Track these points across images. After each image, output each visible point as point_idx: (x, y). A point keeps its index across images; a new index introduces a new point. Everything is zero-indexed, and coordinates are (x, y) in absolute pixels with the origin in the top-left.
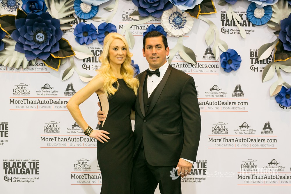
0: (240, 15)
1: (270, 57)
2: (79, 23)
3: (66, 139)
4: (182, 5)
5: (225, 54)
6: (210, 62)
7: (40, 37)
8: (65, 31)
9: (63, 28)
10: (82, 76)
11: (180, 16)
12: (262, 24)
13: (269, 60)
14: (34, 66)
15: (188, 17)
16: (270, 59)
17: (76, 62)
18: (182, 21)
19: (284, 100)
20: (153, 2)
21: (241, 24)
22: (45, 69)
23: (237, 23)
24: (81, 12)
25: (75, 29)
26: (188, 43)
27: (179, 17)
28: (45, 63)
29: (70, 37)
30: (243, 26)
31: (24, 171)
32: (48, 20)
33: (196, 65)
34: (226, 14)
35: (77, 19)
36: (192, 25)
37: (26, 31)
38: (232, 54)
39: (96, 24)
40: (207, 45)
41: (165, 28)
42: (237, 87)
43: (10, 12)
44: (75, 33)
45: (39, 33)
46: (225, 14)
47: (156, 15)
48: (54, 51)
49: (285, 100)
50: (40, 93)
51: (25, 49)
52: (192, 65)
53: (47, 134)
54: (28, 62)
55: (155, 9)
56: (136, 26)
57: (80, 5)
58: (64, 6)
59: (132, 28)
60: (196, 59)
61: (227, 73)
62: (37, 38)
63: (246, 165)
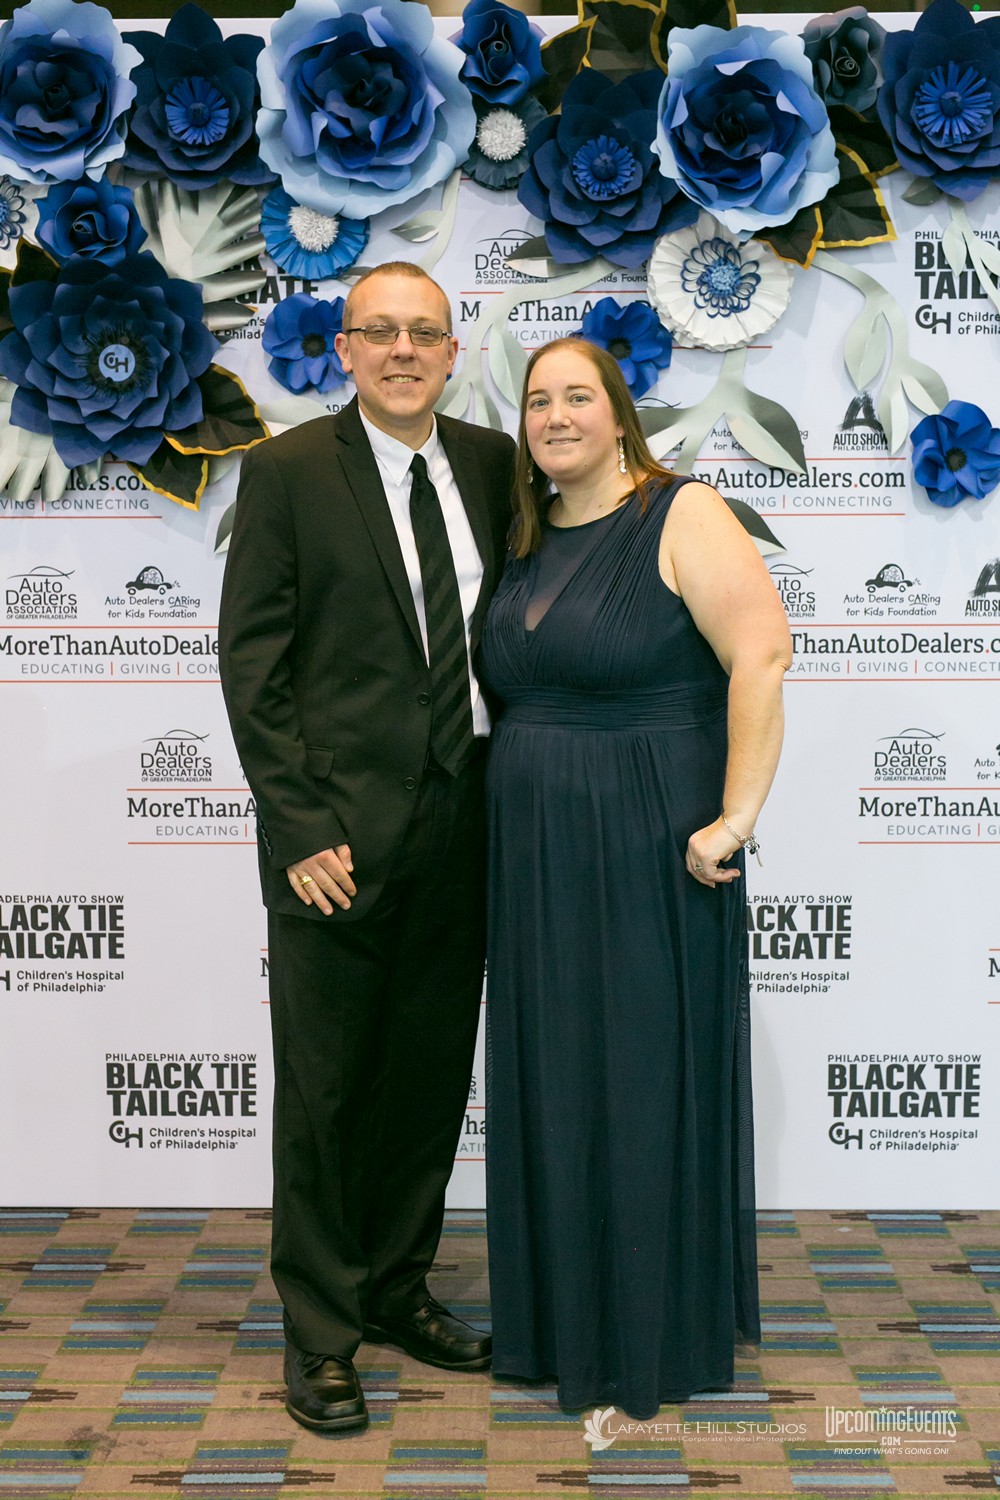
2: (283, 295)
3: (235, 808)
4: (740, 208)
5: (930, 426)
6: (865, 460)
7: (118, 364)
8: (222, 334)
9: (215, 322)
11: (731, 257)
14: (92, 488)
15: (767, 260)
18: (742, 278)
20: (609, 195)
22: (143, 504)
23: (986, 284)
24: (292, 246)
25: (266, 325)
26: (766, 379)
27: (726, 260)
28: (140, 476)
29: (244, 360)
31: (60, 943)
32: (151, 285)
33: (804, 477)
34: (940, 244)
35: (274, 278)
36: (786, 296)
37: (56, 338)
38: (966, 424)
40: (855, 387)
41: (665, 312)
42: (987, 573)
44: (268, 344)
45: (113, 343)
46: (935, 243)
47: (624, 256)
48: (180, 424)
50: (122, 609)
51: (53, 416)
52: (786, 475)
53: (156, 785)
54: (68, 471)
55: (621, 230)
56: (536, 304)
57: (290, 217)
58: (220, 222)
59: (517, 313)
60: (802, 447)
61: (943, 512)
62: (102, 368)
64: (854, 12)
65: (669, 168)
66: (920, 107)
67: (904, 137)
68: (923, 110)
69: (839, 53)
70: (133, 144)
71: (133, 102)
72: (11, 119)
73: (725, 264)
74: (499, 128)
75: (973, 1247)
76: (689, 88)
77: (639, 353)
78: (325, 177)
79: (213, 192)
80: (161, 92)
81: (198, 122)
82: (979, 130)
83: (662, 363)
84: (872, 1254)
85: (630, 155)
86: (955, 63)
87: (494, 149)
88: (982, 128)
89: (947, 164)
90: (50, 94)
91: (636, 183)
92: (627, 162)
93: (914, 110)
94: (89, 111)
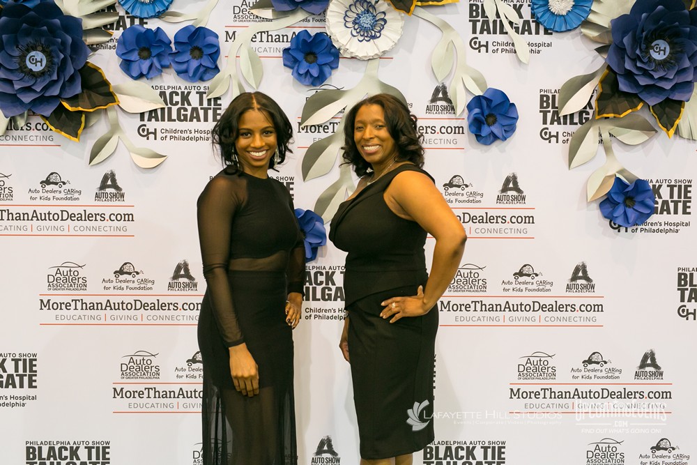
0: (515, 6)
1: (588, 108)
3: (99, 305)
5: (477, 101)
6: (442, 120)
7: (37, 62)
8: (95, 46)
9: (90, 40)
10: (137, 154)
11: (371, 10)
12: (569, 28)
13: (584, 115)
14: (22, 129)
15: (389, 11)
16: (587, 113)
17: (124, 121)
18: (376, 21)
19: (620, 211)
21: (518, 27)
22: (50, 138)
24: (133, 0)
25: (118, 41)
26: (391, 75)
27: (368, 11)
28: (47, 122)
29: (107, 62)
30: (523, 33)
31: (1, 380)
32: (55, 18)
34: (482, 5)
36: (400, 31)
37: (2, 47)
38: (496, 101)
39: (170, 29)
40: (437, 80)
41: (335, 39)
42: (507, 181)
44: (119, 52)
45: (34, 50)
46: (480, 4)
47: (313, 8)
48: (69, 94)
49: (622, 212)
50: (38, 195)
53: (56, 292)
54: (8, 120)
56: (266, 33)
59: (256, 38)
61: (485, 147)
62: (28, 63)
63: (528, 365)
73: (367, 14)
77: (321, 60)
83: (334, 65)
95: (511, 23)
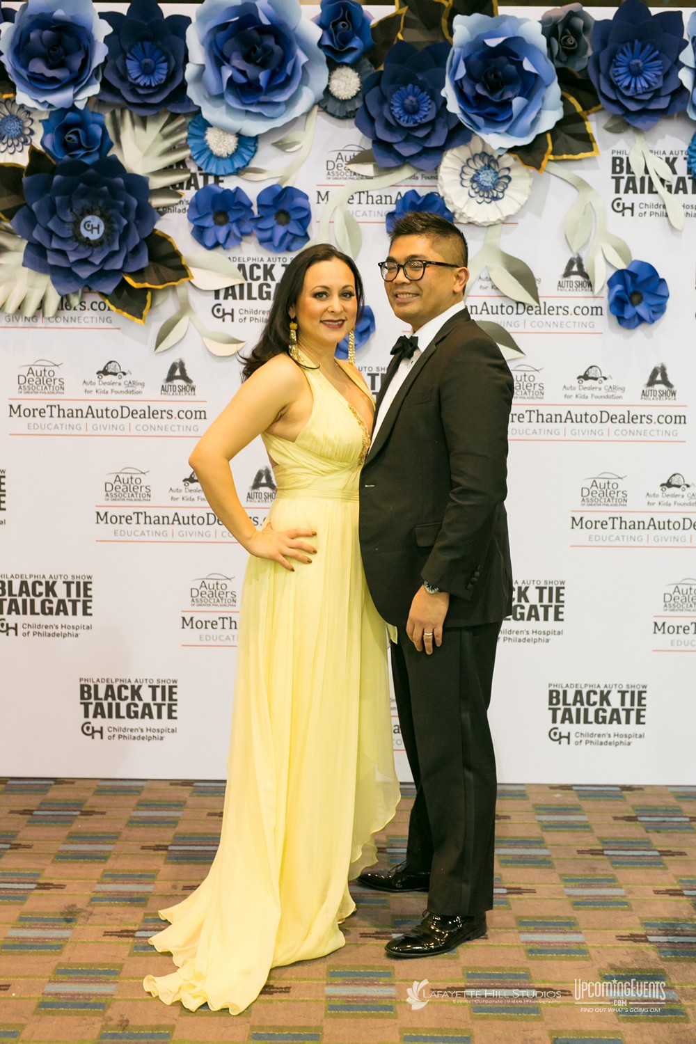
0: (667, 159)
2: (201, 185)
3: (166, 519)
4: (499, 133)
5: (620, 276)
6: (577, 297)
7: (93, 228)
8: (161, 210)
9: (156, 202)
10: (211, 339)
11: (492, 165)
14: (75, 309)
15: (515, 167)
17: (194, 298)
18: (499, 178)
20: (414, 123)
21: (671, 186)
22: (108, 320)
23: (657, 185)
24: (207, 154)
25: (190, 204)
26: (515, 244)
27: (489, 167)
28: (107, 302)
29: (176, 228)
30: (676, 192)
31: (50, 605)
32: (114, 177)
33: (538, 308)
34: (628, 158)
35: (196, 174)
36: (528, 190)
37: (53, 211)
38: (643, 276)
39: (252, 188)
40: (571, 250)
41: (449, 200)
42: (655, 372)
43: (8, 154)
44: (191, 217)
45: (89, 214)
46: (625, 157)
47: (423, 163)
48: (133, 268)
50: (93, 388)
51: (51, 261)
52: (526, 306)
53: (114, 503)
54: (59, 298)
55: (421, 146)
56: (366, 193)
57: (206, 134)
58: (161, 137)
59: (353, 199)
60: (537, 289)
61: (627, 332)
62: (83, 230)
63: (677, 594)
64: (574, 6)
65: (453, 106)
66: (616, 69)
67: (605, 88)
68: (617, 71)
69: (564, 33)
70: (105, 85)
71: (106, 58)
72: (26, 67)
73: (489, 169)
74: (343, 78)
75: (639, 806)
76: (466, 55)
78: (230, 109)
79: (156, 117)
80: (123, 51)
81: (147, 71)
82: (653, 85)
84: (576, 810)
85: (428, 97)
86: (639, 41)
87: (340, 92)
88: (655, 83)
89: (633, 107)
90: (51, 51)
91: (431, 116)
92: (426, 102)
93: (612, 71)
94: (76, 63)
95: (662, 181)
